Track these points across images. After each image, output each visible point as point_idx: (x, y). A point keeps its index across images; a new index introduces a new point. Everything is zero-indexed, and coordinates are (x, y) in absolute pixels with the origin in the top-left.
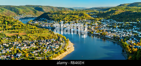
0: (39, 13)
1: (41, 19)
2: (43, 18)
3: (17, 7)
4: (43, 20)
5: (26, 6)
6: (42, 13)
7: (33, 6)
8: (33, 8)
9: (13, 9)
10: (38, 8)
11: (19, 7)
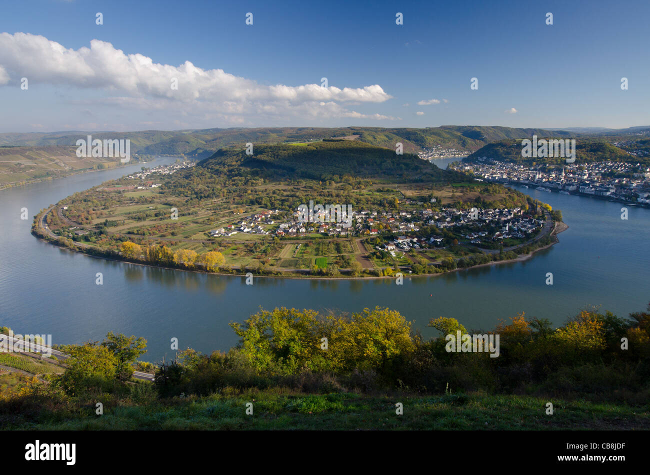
0: (475, 146)
1: (481, 160)
2: (485, 158)
3: (420, 130)
4: (485, 162)
5: (441, 127)
6: (482, 145)
7: (459, 129)
8: (459, 134)
9: (413, 137)
10: (472, 133)
11: (425, 131)
